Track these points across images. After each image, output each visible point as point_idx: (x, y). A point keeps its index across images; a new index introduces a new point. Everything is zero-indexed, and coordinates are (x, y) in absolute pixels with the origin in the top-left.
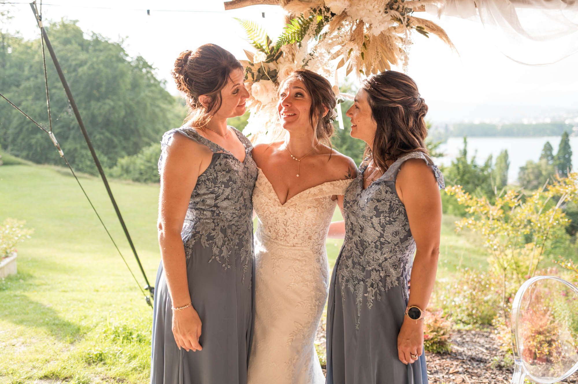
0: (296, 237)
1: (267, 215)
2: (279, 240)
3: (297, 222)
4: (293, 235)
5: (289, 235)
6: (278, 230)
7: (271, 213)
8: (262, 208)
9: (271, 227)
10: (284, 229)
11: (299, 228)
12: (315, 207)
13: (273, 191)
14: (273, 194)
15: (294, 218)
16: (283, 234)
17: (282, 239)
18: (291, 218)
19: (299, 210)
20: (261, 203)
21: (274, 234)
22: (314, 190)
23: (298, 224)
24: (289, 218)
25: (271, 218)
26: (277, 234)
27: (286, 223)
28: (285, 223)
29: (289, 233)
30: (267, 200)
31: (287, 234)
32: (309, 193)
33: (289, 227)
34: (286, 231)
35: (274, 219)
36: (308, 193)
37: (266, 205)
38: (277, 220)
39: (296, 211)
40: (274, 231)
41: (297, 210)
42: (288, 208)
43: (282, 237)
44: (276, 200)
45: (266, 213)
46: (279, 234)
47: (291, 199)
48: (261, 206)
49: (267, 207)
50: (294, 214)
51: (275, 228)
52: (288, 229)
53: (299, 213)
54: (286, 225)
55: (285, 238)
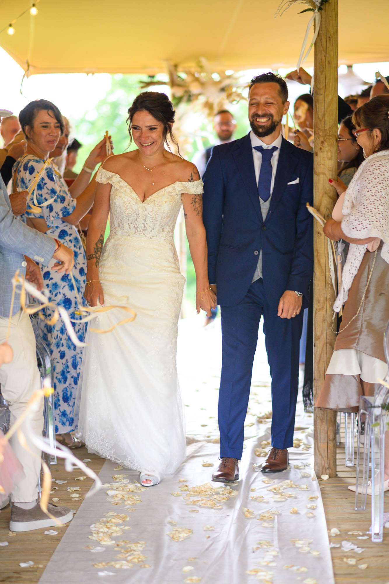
0: (152, 231)
1: (129, 212)
2: (138, 234)
3: (155, 216)
4: (151, 229)
5: (147, 229)
6: (137, 225)
7: (133, 210)
8: (125, 206)
9: (131, 223)
10: (143, 224)
11: (157, 221)
12: (170, 202)
13: (133, 192)
14: (134, 195)
15: (153, 212)
16: (142, 229)
17: (141, 233)
18: (150, 213)
19: (158, 204)
20: (124, 202)
21: (134, 230)
22: (168, 189)
23: (156, 218)
24: (149, 214)
25: (133, 215)
26: (136, 228)
28: (144, 218)
29: (147, 227)
30: (130, 199)
31: (145, 228)
32: (165, 191)
33: (148, 222)
34: (145, 226)
35: (136, 215)
36: (163, 191)
37: (129, 203)
38: (138, 216)
39: (155, 206)
40: (134, 227)
42: (148, 204)
43: (140, 231)
44: (137, 200)
46: (138, 229)
47: (150, 197)
48: (124, 204)
49: (130, 205)
50: (153, 208)
51: (135, 224)
52: (147, 224)
53: (158, 207)
54: (145, 221)
55: (143, 232)
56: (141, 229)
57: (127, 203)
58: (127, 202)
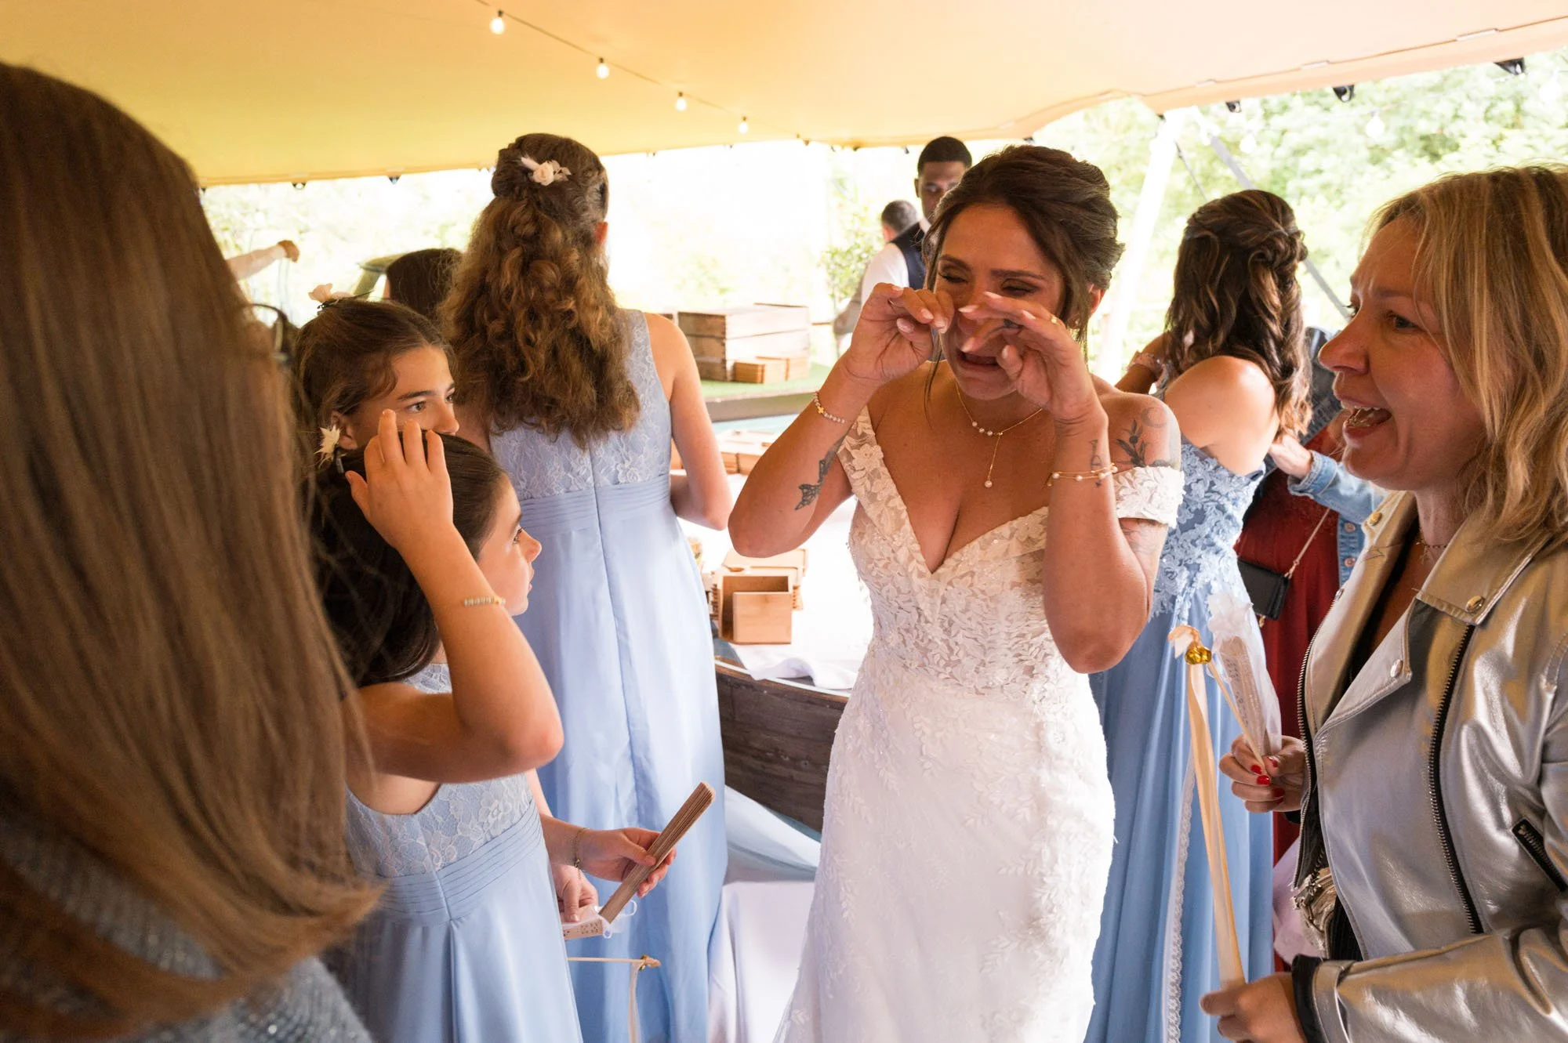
0: (983, 668)
1: (890, 595)
2: (931, 672)
3: (979, 626)
4: (975, 662)
5: (959, 661)
6: (926, 642)
7: (900, 590)
8: (874, 573)
9: (905, 631)
10: (943, 641)
11: (990, 641)
15: (969, 614)
16: (942, 658)
17: (941, 669)
18: (960, 614)
19: (983, 592)
20: (870, 560)
21: (918, 653)
23: (983, 631)
24: (956, 614)
25: (905, 607)
26: (925, 652)
27: (950, 625)
28: (946, 625)
29: (961, 654)
31: (953, 658)
33: (960, 639)
34: (951, 649)
35: (913, 611)
37: (886, 566)
38: (920, 613)
40: (916, 645)
41: (977, 592)
42: (949, 583)
43: (939, 664)
44: (913, 557)
45: (885, 589)
46: (929, 655)
50: (968, 604)
51: (918, 637)
52: (957, 644)
53: (984, 600)
54: (947, 631)
55: (949, 669)
56: (937, 657)
57: (881, 564)
58: (879, 560)
